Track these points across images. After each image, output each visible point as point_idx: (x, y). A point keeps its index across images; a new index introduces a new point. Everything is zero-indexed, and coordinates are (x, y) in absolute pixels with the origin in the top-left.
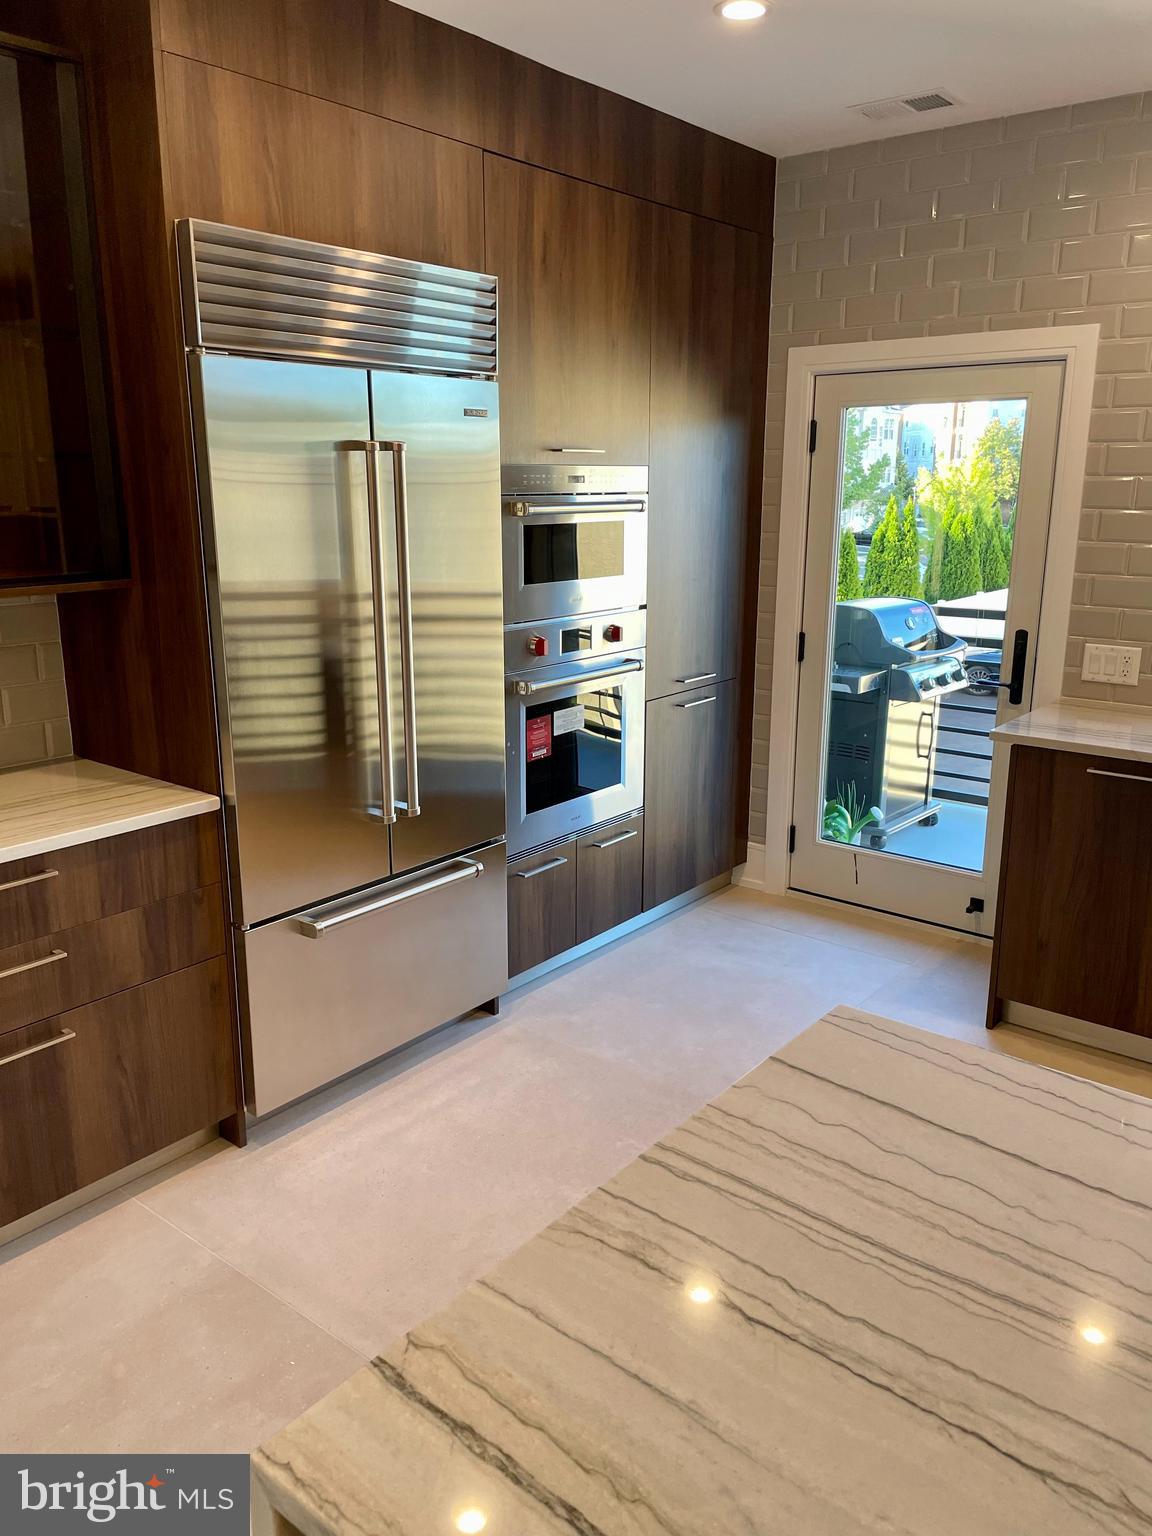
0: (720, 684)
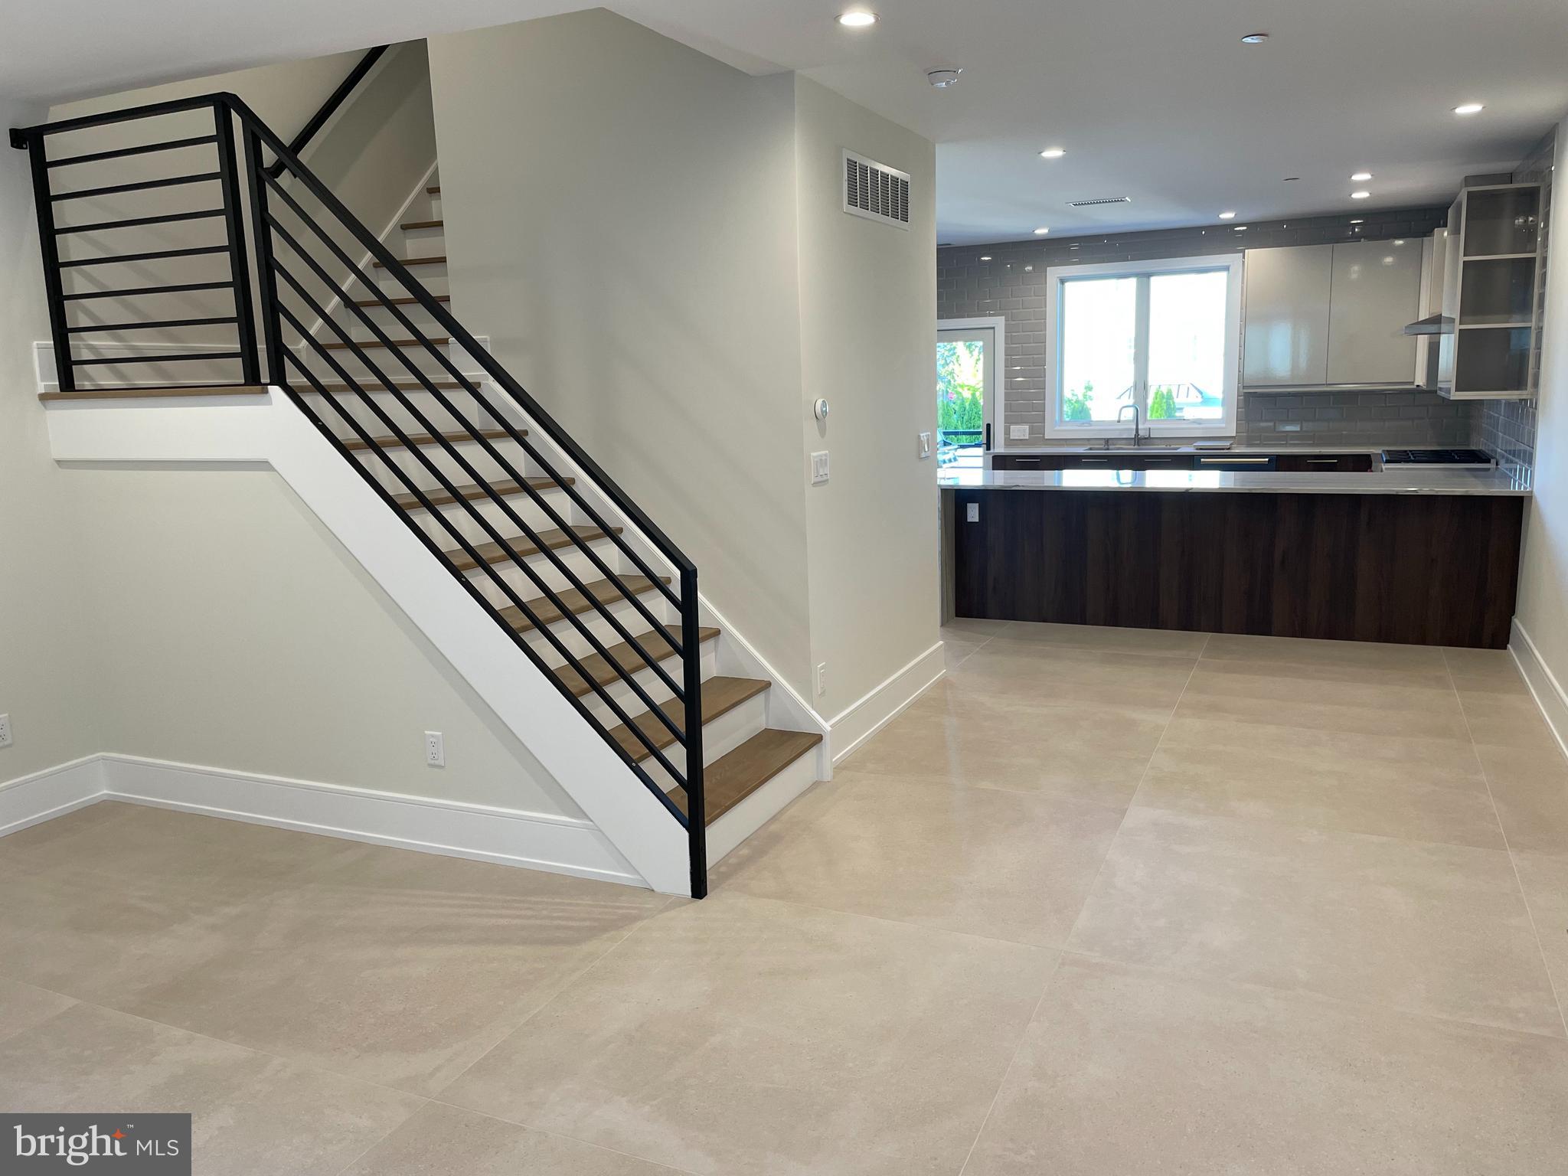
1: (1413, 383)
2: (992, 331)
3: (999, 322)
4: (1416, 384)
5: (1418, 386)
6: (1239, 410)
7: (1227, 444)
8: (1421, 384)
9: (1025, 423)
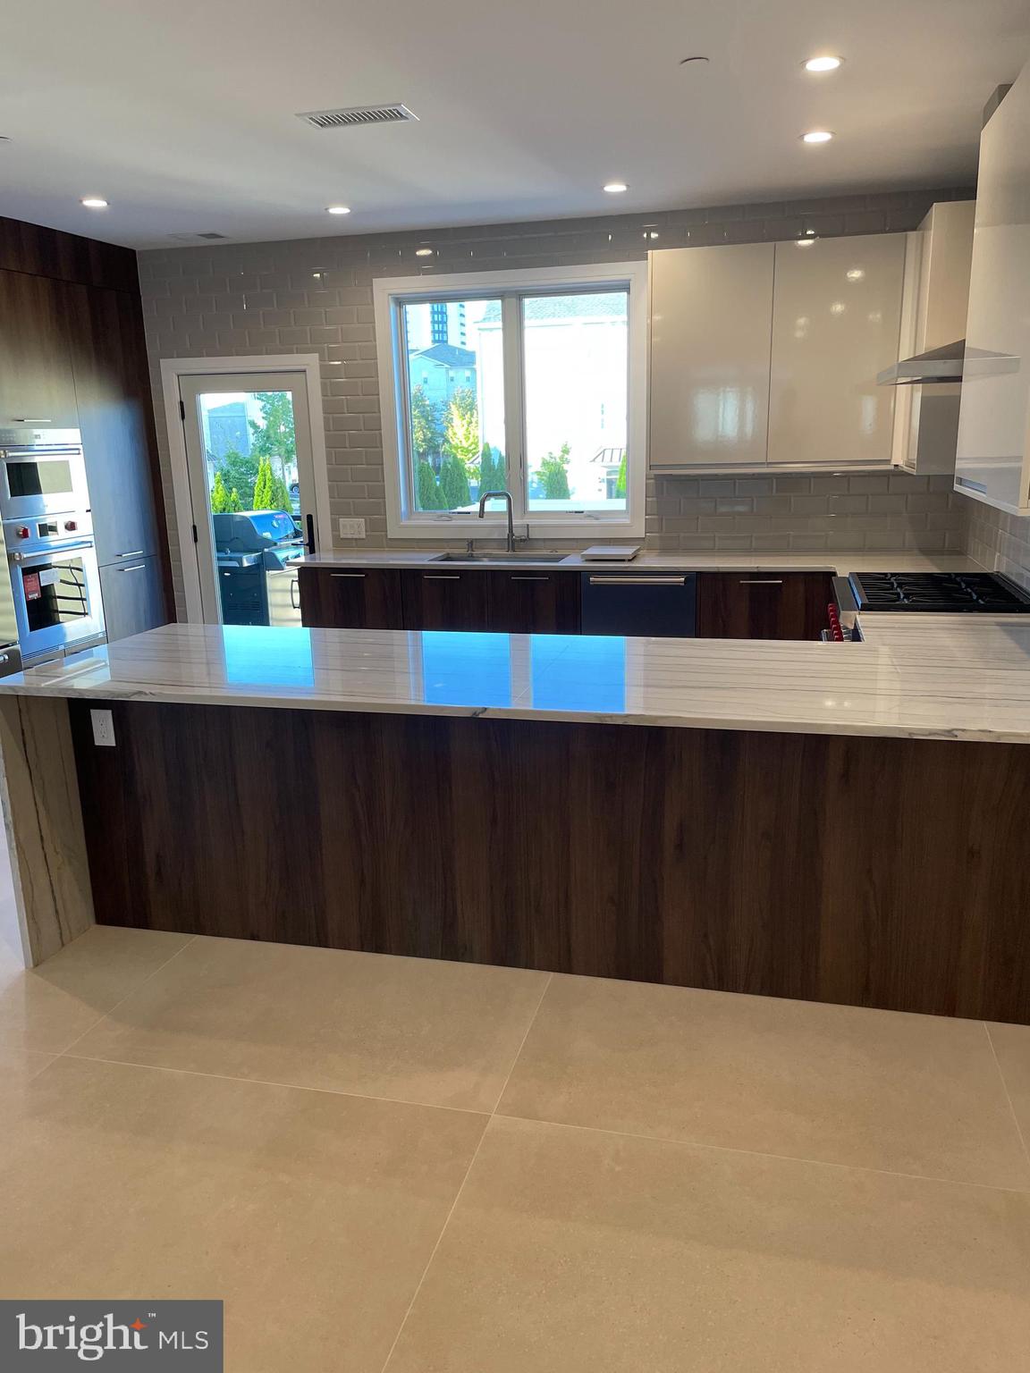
0: (147, 558)
1: (888, 461)
2: (302, 375)
3: (311, 361)
4: (893, 462)
5: (896, 466)
6: (648, 499)
7: (628, 551)
8: (901, 463)
9: (358, 515)
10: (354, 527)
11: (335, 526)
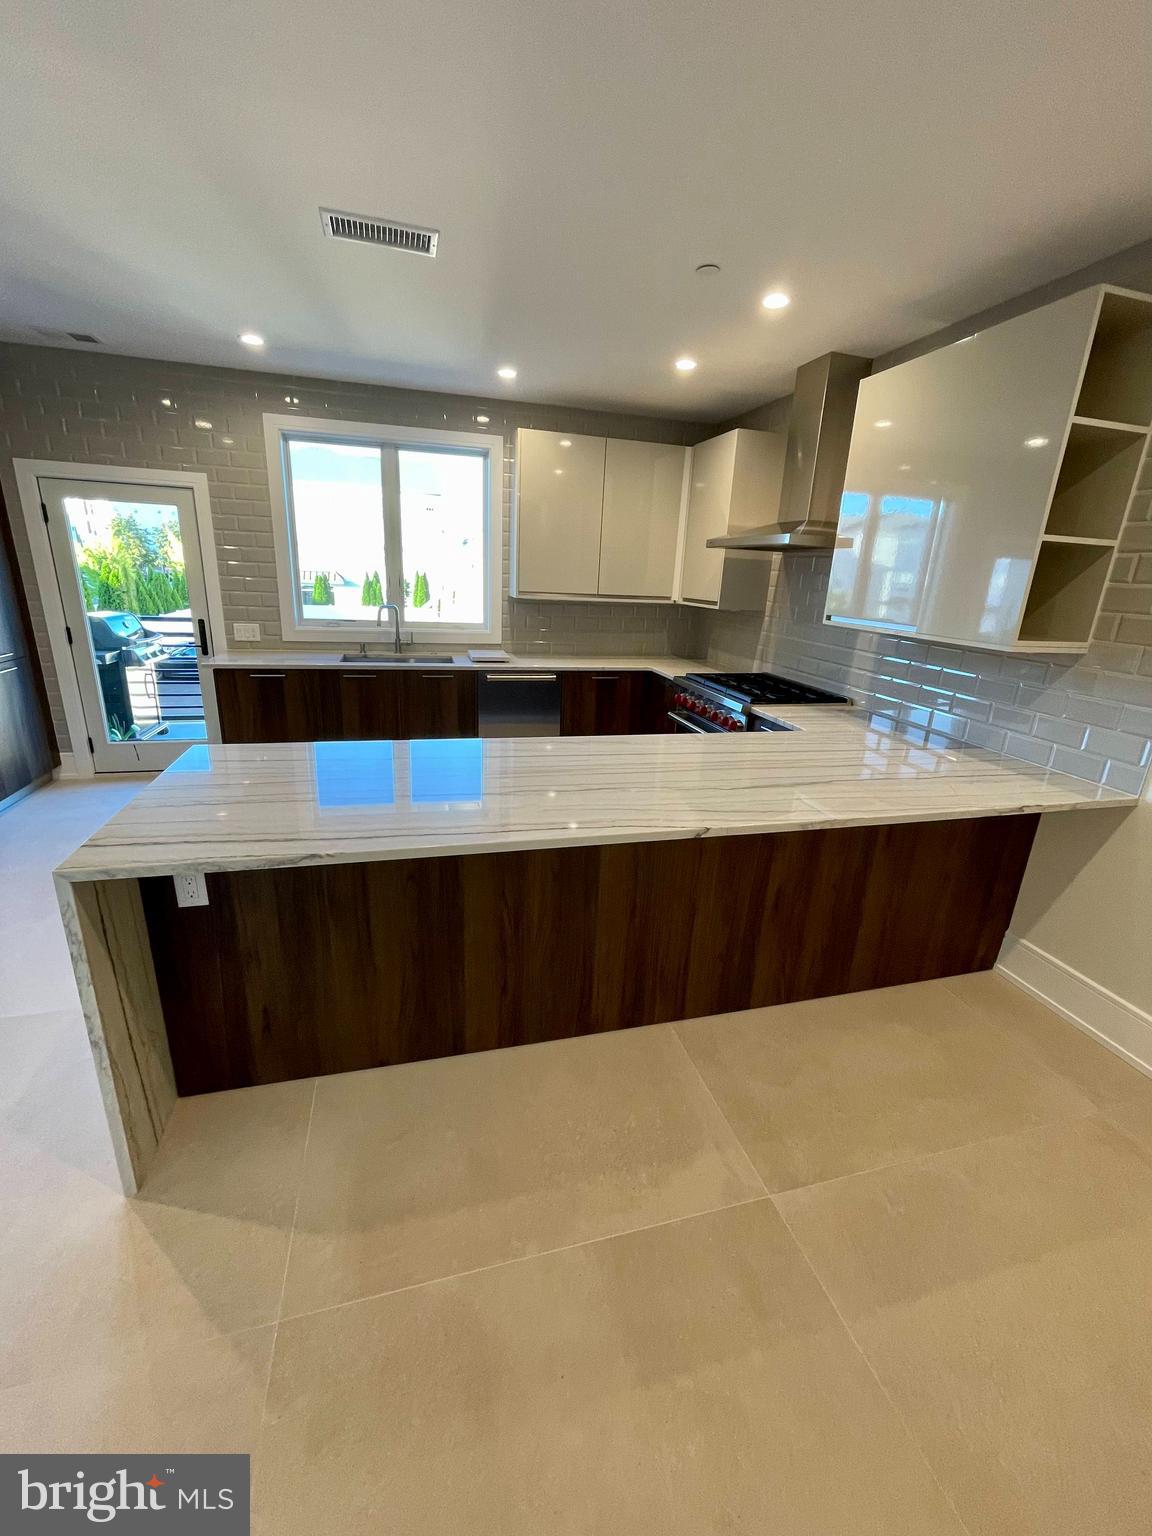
0: (17, 660)
1: (670, 598)
2: (189, 492)
3: (199, 481)
4: (673, 598)
5: (675, 601)
6: (504, 615)
8: (678, 599)
9: (253, 620)
10: (247, 631)
11: (229, 631)
